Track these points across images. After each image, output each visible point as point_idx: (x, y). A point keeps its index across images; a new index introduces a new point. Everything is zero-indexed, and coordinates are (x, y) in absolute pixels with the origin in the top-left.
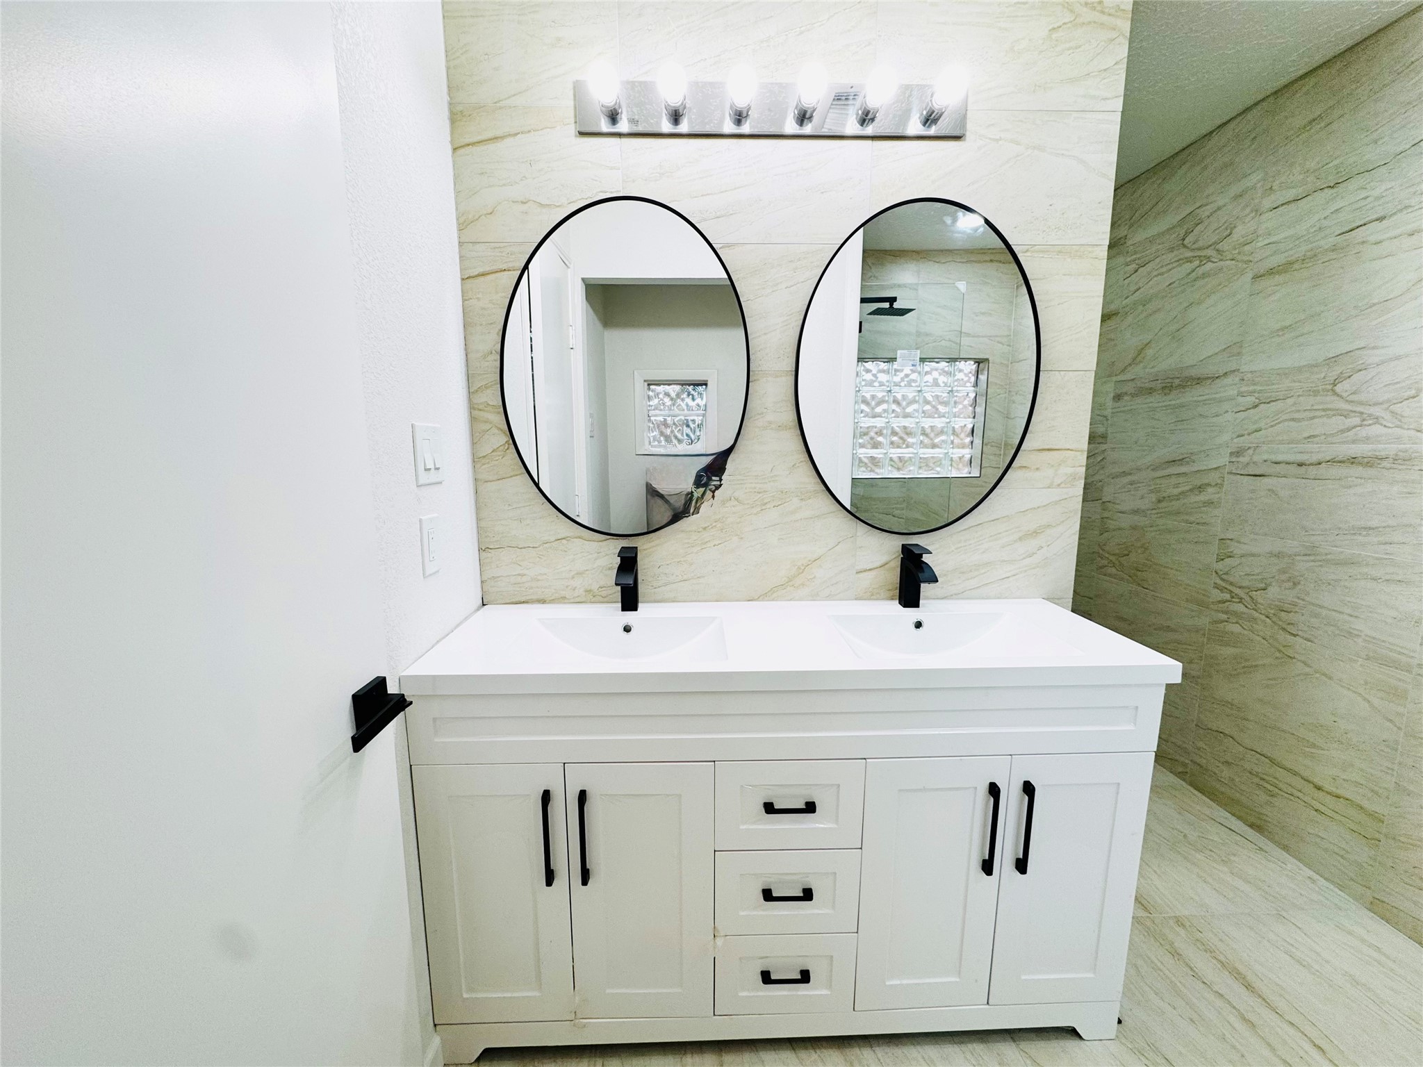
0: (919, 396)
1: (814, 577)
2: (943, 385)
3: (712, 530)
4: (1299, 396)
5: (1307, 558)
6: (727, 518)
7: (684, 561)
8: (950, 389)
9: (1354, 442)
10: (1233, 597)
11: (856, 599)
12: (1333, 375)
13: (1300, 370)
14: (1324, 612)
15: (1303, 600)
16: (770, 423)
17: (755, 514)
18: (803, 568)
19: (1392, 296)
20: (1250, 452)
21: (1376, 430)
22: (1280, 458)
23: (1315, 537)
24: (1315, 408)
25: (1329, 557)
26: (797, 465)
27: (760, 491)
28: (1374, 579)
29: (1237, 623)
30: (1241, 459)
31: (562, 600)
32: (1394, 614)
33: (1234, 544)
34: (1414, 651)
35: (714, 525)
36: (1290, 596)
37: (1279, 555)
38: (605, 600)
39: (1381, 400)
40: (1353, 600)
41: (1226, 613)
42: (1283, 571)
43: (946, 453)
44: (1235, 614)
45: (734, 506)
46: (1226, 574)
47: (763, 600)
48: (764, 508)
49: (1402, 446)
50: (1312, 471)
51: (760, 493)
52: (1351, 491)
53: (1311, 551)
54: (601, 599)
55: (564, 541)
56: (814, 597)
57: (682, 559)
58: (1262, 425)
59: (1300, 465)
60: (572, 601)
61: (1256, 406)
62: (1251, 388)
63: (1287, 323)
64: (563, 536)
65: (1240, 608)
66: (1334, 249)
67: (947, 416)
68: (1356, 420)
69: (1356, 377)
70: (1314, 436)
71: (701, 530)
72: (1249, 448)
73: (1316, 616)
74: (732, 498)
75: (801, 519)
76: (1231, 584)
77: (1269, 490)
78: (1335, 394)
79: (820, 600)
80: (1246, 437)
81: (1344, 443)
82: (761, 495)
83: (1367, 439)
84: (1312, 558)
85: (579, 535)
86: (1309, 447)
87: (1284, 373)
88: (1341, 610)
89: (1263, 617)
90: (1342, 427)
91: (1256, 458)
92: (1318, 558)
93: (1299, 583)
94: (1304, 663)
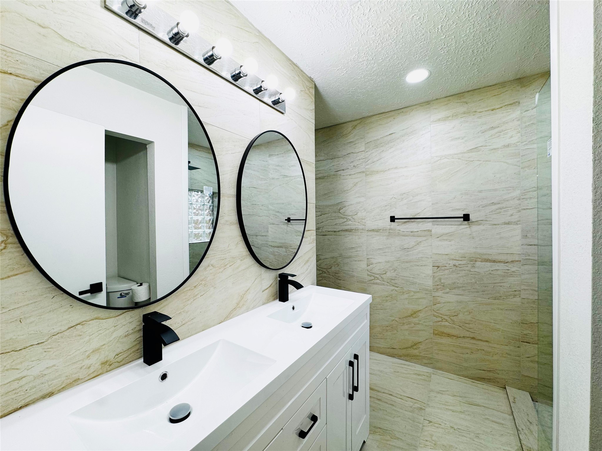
0: (191, 206)
1: (247, 299)
2: (200, 202)
3: (199, 286)
4: (332, 213)
5: (340, 257)
6: (207, 277)
7: (183, 311)
8: (203, 204)
9: (346, 225)
10: (323, 272)
11: (263, 305)
12: (339, 208)
13: (331, 206)
14: (346, 272)
15: (341, 269)
16: (227, 221)
17: (222, 272)
18: (243, 296)
19: (349, 189)
20: (321, 228)
21: (350, 222)
22: (329, 230)
23: (341, 251)
24: (336, 216)
25: (345, 256)
26: (239, 243)
27: (223, 258)
28: (356, 261)
29: (325, 280)
30: (319, 231)
31: (75, 382)
32: (361, 269)
33: (320, 256)
34: (366, 278)
35: (200, 283)
36: (337, 269)
37: (333, 258)
38: (121, 363)
39: (350, 215)
40: (352, 267)
41: (321, 277)
42: (335, 262)
43: (204, 231)
44: (324, 277)
45: (211, 270)
46: (320, 265)
47: (226, 321)
48: (225, 267)
49: (356, 227)
50: (338, 233)
51: (223, 260)
52: (348, 238)
53: (341, 255)
54: (117, 364)
55: (79, 327)
56: (248, 310)
57: (182, 311)
58: (323, 220)
59: (335, 232)
60: (86, 379)
61: (321, 215)
62: (319, 210)
63: (326, 193)
64: (78, 322)
65: (325, 275)
66: (334, 175)
67: (203, 215)
68: (346, 220)
69: (344, 209)
70: (337, 224)
71: (193, 288)
72: (321, 227)
73: (345, 273)
74: (210, 265)
75: (241, 271)
76: (322, 268)
77: (328, 239)
78: (340, 213)
79: (250, 310)
80: (320, 224)
81: (344, 226)
82: (224, 261)
83: (348, 225)
84: (341, 257)
85: (96, 316)
86: (336, 227)
87: (327, 206)
88: (349, 270)
89: (332, 276)
90: (343, 222)
91: (323, 230)
92: (343, 257)
93: (339, 265)
94: (343, 287)
